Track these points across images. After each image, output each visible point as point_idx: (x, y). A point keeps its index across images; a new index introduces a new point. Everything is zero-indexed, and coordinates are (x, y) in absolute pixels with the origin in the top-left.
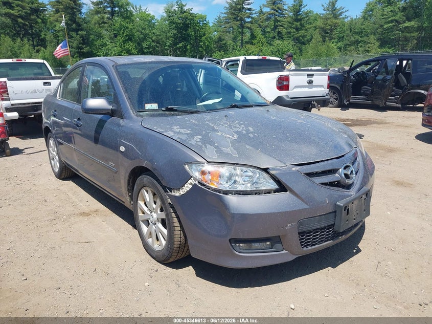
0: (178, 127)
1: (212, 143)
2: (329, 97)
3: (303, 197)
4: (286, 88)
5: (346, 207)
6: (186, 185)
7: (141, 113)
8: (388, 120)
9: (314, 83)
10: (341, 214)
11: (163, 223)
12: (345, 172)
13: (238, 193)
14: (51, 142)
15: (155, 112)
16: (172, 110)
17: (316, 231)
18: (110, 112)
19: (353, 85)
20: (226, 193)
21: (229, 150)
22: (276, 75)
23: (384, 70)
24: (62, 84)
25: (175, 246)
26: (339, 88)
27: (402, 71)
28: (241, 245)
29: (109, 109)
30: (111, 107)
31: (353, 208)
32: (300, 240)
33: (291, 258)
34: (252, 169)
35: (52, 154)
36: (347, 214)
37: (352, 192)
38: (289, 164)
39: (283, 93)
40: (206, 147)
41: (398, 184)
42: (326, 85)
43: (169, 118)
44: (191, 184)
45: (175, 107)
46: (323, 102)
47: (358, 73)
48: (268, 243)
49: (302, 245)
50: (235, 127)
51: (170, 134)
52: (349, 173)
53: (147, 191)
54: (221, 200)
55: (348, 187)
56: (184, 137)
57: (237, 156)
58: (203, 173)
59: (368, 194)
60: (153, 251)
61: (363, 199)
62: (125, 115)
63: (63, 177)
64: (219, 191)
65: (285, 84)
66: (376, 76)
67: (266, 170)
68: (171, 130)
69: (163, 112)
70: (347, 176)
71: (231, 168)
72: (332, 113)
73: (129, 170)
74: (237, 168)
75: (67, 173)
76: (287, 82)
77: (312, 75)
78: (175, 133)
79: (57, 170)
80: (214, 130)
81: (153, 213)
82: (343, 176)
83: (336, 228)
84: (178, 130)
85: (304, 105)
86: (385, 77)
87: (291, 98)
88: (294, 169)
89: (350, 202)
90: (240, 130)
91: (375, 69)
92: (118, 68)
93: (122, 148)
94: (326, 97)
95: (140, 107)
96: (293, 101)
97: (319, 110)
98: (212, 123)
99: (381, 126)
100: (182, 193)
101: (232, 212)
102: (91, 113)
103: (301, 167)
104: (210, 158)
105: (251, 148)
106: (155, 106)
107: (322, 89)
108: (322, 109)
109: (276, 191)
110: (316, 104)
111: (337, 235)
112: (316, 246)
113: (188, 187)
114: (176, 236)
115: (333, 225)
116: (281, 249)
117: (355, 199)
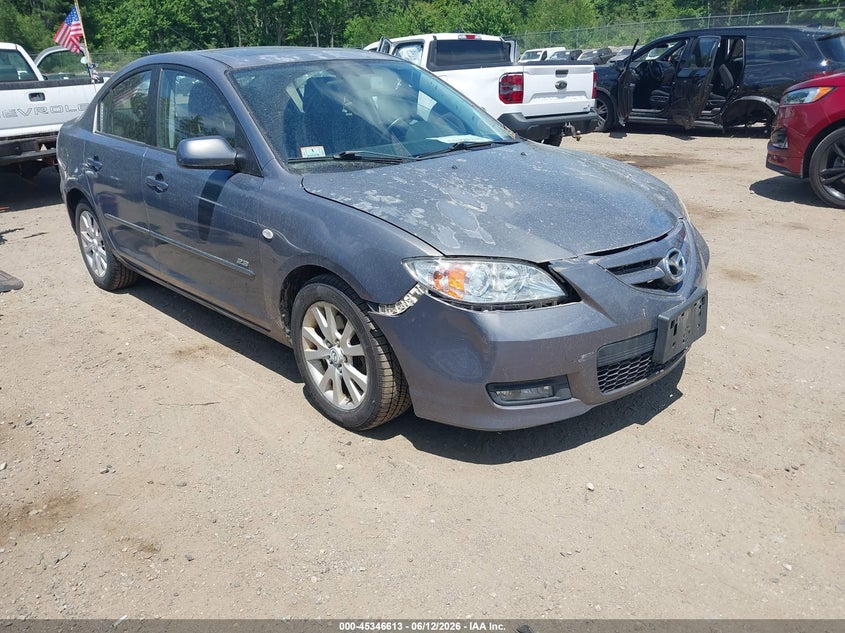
0: (375, 192)
1: (446, 222)
2: (595, 114)
3: (606, 308)
4: (518, 98)
5: (673, 322)
6: (406, 298)
7: (295, 166)
8: (701, 155)
9: (569, 88)
10: (666, 332)
11: (358, 363)
12: (672, 263)
13: (498, 307)
14: (86, 220)
15: (322, 163)
16: (352, 157)
17: (624, 363)
18: (233, 163)
19: (636, 88)
20: (480, 308)
21: (477, 233)
22: (497, 73)
23: (692, 57)
24: (102, 104)
25: (384, 402)
26: (609, 93)
27: (726, 58)
28: (504, 392)
29: (231, 160)
30: (233, 155)
31: (683, 322)
32: (599, 379)
33: (584, 409)
34: (517, 265)
35: (87, 242)
36: (675, 333)
37: (681, 296)
38: (581, 254)
39: (512, 109)
40: (436, 228)
41: (732, 276)
42: (590, 90)
43: (352, 174)
44: (415, 295)
45: (357, 152)
46: (584, 125)
47: (645, 64)
48: (547, 388)
49: (601, 388)
50: (477, 188)
51: (367, 207)
52: (677, 263)
53: (323, 311)
54: (472, 320)
55: (675, 288)
56: (393, 212)
57: (493, 243)
58: (436, 276)
59: (704, 298)
60: (338, 411)
61: (697, 307)
62: (266, 170)
63: (115, 286)
64: (468, 305)
65: (514, 90)
66: (679, 70)
67: (545, 266)
68: (364, 197)
69: (335, 162)
70: (673, 269)
71: (484, 265)
72: (597, 142)
73: (285, 274)
74: (494, 264)
75: (124, 279)
76: (519, 86)
77: (565, 72)
78: (374, 203)
79: (102, 273)
80: (442, 196)
81: (336, 347)
82: (669, 270)
83: (656, 356)
84: (377, 198)
85: (551, 130)
86: (694, 72)
87: (527, 118)
88: (591, 262)
89: (678, 314)
90: (487, 195)
91: (676, 56)
92: (235, 76)
93: (269, 234)
94: (590, 114)
95: (292, 154)
96: (532, 124)
97: (578, 140)
98: (435, 183)
99: (689, 167)
100: (399, 312)
101: (492, 339)
102: (198, 168)
103: (602, 257)
104: (449, 250)
105: (515, 227)
106: (318, 151)
107: (583, 99)
108: (584, 137)
109: (561, 301)
110: (573, 129)
111: (655, 367)
112: (623, 388)
113: (409, 300)
114: (387, 385)
115: (652, 352)
116: (568, 396)
117: (686, 308)
